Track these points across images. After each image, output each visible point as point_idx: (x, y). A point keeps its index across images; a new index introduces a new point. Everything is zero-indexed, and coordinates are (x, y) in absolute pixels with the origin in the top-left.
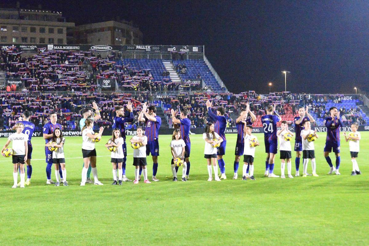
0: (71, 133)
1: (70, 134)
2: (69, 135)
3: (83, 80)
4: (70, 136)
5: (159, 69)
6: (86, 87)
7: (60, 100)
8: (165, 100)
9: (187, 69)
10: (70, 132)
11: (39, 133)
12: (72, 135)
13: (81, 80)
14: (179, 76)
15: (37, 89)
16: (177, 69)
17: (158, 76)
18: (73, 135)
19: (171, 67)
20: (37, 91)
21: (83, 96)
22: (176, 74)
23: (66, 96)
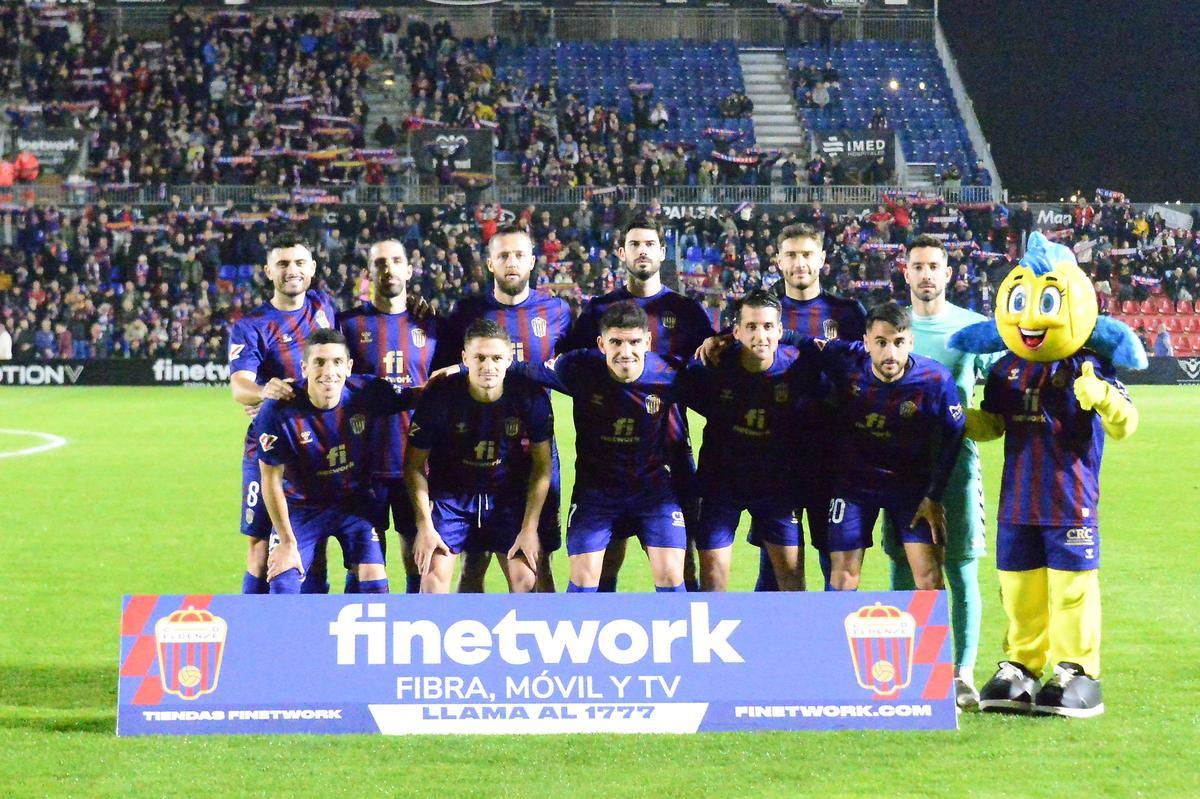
0: (215, 372)
1: (212, 377)
2: (205, 380)
3: (346, 135)
4: (212, 383)
5: (712, 84)
6: (342, 170)
7: (218, 227)
8: (700, 225)
9: (846, 85)
10: (210, 367)
11: (74, 368)
12: (219, 381)
13: (337, 134)
14: (799, 119)
15: (131, 177)
16: (799, 84)
17: (700, 116)
18: (223, 381)
19: (771, 78)
20: (127, 184)
21: (317, 207)
22: (789, 108)
23: (248, 210)
